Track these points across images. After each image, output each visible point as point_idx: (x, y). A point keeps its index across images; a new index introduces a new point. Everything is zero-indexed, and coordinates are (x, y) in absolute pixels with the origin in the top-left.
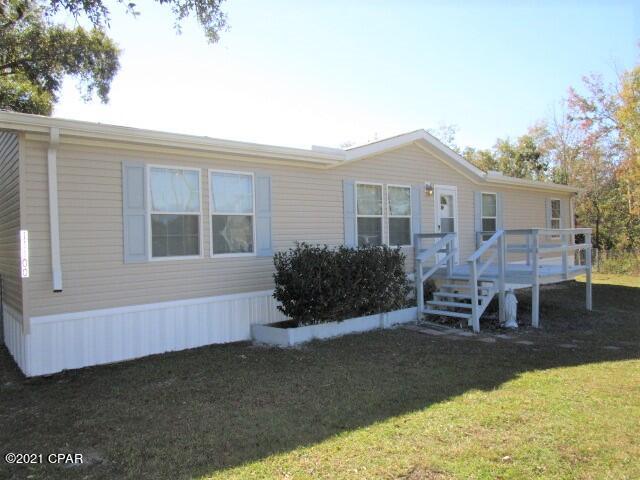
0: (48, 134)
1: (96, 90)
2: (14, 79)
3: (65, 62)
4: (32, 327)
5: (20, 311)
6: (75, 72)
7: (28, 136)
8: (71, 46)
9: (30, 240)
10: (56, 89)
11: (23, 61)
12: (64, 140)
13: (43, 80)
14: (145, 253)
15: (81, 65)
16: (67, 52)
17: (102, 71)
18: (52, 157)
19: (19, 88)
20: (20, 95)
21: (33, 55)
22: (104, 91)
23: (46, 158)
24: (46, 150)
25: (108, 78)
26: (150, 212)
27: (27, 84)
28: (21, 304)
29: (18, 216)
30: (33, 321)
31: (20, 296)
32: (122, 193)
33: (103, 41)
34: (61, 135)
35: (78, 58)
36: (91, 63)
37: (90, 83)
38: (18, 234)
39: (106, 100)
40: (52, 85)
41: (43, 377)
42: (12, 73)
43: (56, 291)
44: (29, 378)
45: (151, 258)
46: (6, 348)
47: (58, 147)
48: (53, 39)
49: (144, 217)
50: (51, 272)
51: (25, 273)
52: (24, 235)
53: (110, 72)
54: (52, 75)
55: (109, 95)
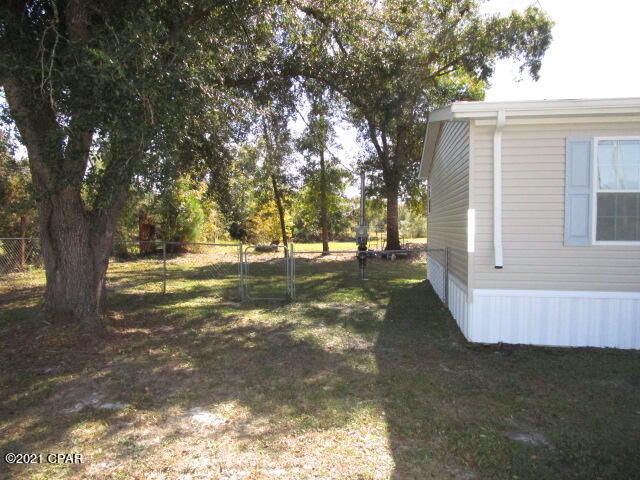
0: (496, 118)
1: (527, 69)
2: (455, 75)
3: (499, 48)
4: (475, 298)
5: (465, 283)
6: (507, 55)
7: (477, 123)
8: (505, 30)
9: (477, 218)
10: (490, 76)
11: (463, 57)
12: (510, 122)
13: (479, 70)
14: (588, 235)
15: (514, 47)
16: (501, 38)
17: (535, 48)
18: (498, 139)
19: (458, 82)
20: (459, 88)
21: (472, 49)
22: (535, 68)
23: (492, 141)
24: (492, 134)
25: (541, 54)
26: (596, 190)
27: (466, 78)
28: (466, 275)
29: (467, 196)
30: (476, 292)
31: (466, 268)
32: (565, 171)
33: (537, 17)
34: (507, 118)
35: (512, 41)
36: (523, 43)
37: (521, 64)
38: (466, 212)
39: (537, 78)
40: (487, 72)
41: (481, 345)
42: (454, 69)
43: (497, 267)
44: (471, 343)
45: (594, 242)
46: (450, 312)
47: (504, 129)
48: (490, 28)
49: (589, 196)
50: (492, 249)
51: (471, 248)
52: (471, 214)
53: (542, 47)
54: (487, 64)
55: (540, 73)
